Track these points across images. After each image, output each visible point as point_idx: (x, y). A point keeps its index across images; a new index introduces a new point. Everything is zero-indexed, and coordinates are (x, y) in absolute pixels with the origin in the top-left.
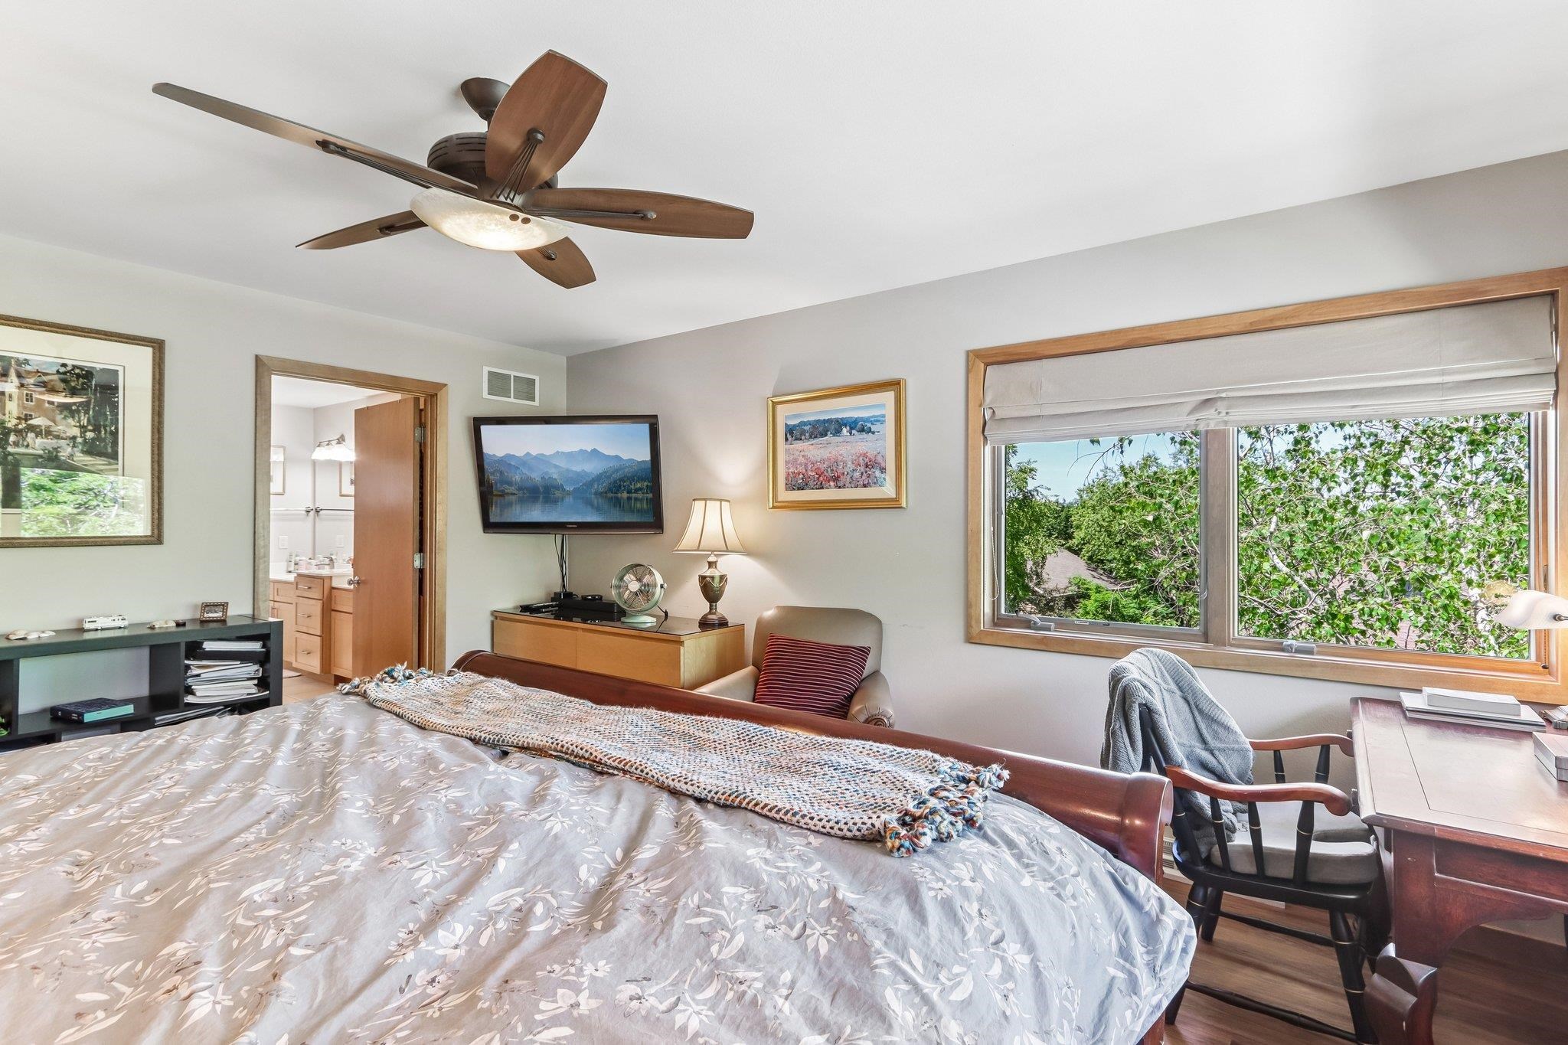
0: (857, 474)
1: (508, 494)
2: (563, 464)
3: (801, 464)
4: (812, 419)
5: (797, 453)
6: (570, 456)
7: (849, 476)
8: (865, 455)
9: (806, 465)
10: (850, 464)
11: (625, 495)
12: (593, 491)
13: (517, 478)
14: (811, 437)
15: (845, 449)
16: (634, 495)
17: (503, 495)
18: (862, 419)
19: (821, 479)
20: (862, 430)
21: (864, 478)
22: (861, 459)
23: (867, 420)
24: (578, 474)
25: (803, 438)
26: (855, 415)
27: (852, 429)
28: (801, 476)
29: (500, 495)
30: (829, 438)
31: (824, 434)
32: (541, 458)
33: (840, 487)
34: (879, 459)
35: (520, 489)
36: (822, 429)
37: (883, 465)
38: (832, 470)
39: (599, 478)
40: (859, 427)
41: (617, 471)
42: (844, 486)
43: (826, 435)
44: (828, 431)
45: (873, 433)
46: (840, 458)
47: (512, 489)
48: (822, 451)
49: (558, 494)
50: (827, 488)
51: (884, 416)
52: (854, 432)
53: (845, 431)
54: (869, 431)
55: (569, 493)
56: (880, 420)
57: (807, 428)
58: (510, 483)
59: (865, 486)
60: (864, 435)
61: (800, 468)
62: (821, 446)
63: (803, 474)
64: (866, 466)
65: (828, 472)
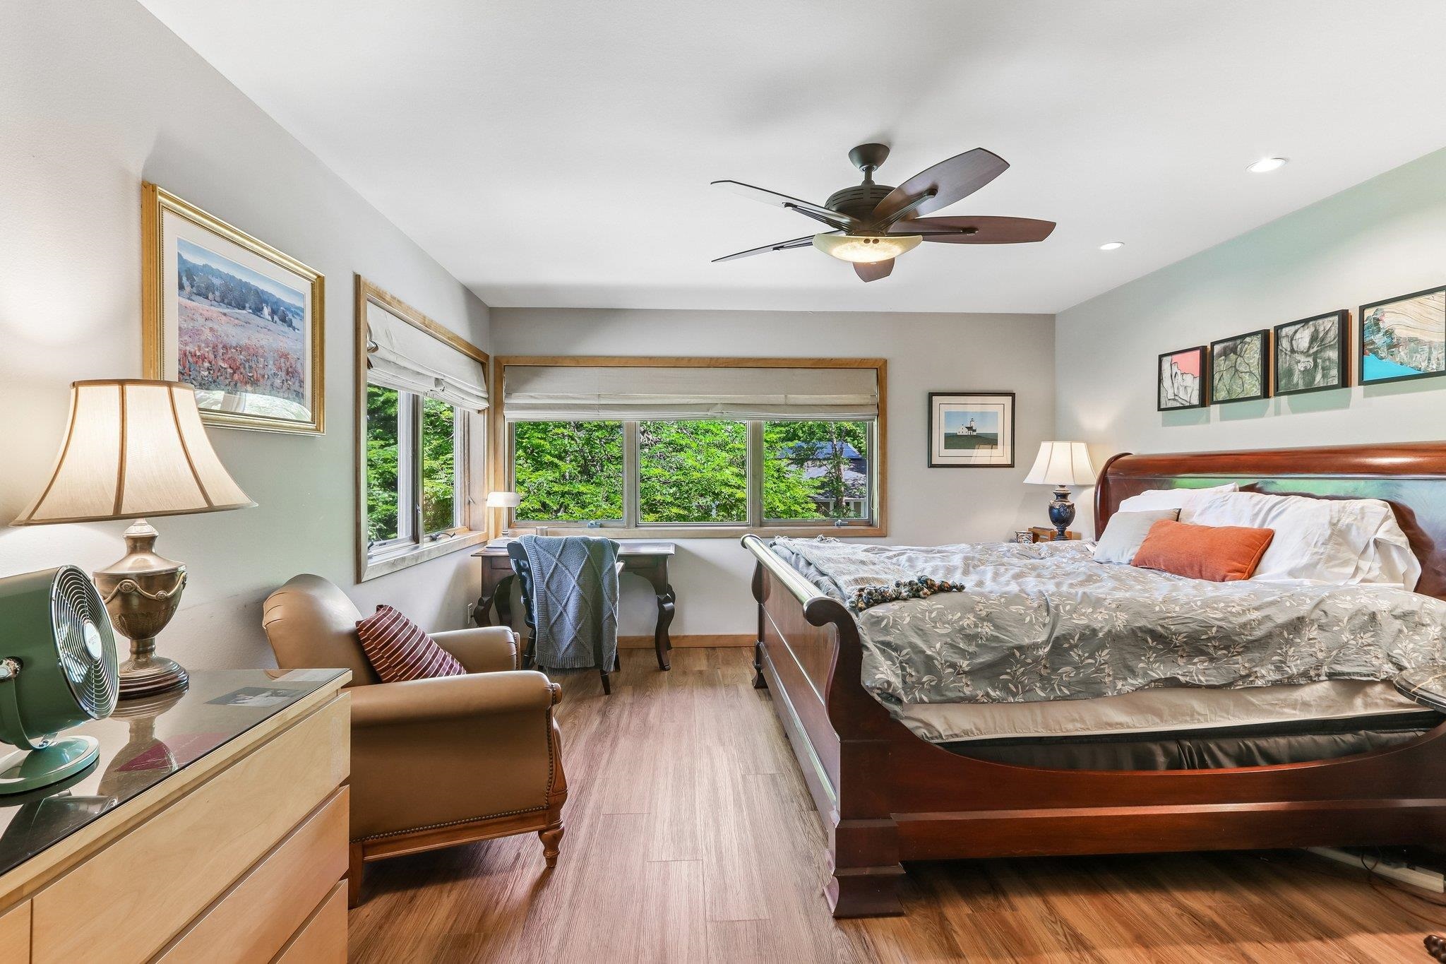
0: (278, 383)
3: (207, 343)
4: (221, 269)
5: (201, 320)
7: (269, 381)
8: (286, 356)
9: (215, 348)
10: (270, 363)
14: (223, 301)
15: (263, 340)
18: (282, 302)
19: (235, 377)
20: (283, 320)
21: (285, 389)
22: (282, 360)
23: (288, 308)
25: (210, 297)
26: (275, 293)
27: (273, 312)
28: (206, 364)
30: (246, 314)
31: (241, 305)
33: (258, 395)
34: (298, 367)
37: (301, 375)
38: (248, 367)
40: (280, 313)
43: (244, 309)
44: (246, 302)
45: (294, 329)
46: (260, 352)
48: (239, 331)
51: (301, 311)
52: (275, 317)
53: (266, 312)
54: (290, 325)
56: (299, 312)
57: (215, 282)
60: (285, 328)
61: (207, 351)
62: (236, 321)
63: (210, 363)
64: (288, 373)
65: (245, 368)
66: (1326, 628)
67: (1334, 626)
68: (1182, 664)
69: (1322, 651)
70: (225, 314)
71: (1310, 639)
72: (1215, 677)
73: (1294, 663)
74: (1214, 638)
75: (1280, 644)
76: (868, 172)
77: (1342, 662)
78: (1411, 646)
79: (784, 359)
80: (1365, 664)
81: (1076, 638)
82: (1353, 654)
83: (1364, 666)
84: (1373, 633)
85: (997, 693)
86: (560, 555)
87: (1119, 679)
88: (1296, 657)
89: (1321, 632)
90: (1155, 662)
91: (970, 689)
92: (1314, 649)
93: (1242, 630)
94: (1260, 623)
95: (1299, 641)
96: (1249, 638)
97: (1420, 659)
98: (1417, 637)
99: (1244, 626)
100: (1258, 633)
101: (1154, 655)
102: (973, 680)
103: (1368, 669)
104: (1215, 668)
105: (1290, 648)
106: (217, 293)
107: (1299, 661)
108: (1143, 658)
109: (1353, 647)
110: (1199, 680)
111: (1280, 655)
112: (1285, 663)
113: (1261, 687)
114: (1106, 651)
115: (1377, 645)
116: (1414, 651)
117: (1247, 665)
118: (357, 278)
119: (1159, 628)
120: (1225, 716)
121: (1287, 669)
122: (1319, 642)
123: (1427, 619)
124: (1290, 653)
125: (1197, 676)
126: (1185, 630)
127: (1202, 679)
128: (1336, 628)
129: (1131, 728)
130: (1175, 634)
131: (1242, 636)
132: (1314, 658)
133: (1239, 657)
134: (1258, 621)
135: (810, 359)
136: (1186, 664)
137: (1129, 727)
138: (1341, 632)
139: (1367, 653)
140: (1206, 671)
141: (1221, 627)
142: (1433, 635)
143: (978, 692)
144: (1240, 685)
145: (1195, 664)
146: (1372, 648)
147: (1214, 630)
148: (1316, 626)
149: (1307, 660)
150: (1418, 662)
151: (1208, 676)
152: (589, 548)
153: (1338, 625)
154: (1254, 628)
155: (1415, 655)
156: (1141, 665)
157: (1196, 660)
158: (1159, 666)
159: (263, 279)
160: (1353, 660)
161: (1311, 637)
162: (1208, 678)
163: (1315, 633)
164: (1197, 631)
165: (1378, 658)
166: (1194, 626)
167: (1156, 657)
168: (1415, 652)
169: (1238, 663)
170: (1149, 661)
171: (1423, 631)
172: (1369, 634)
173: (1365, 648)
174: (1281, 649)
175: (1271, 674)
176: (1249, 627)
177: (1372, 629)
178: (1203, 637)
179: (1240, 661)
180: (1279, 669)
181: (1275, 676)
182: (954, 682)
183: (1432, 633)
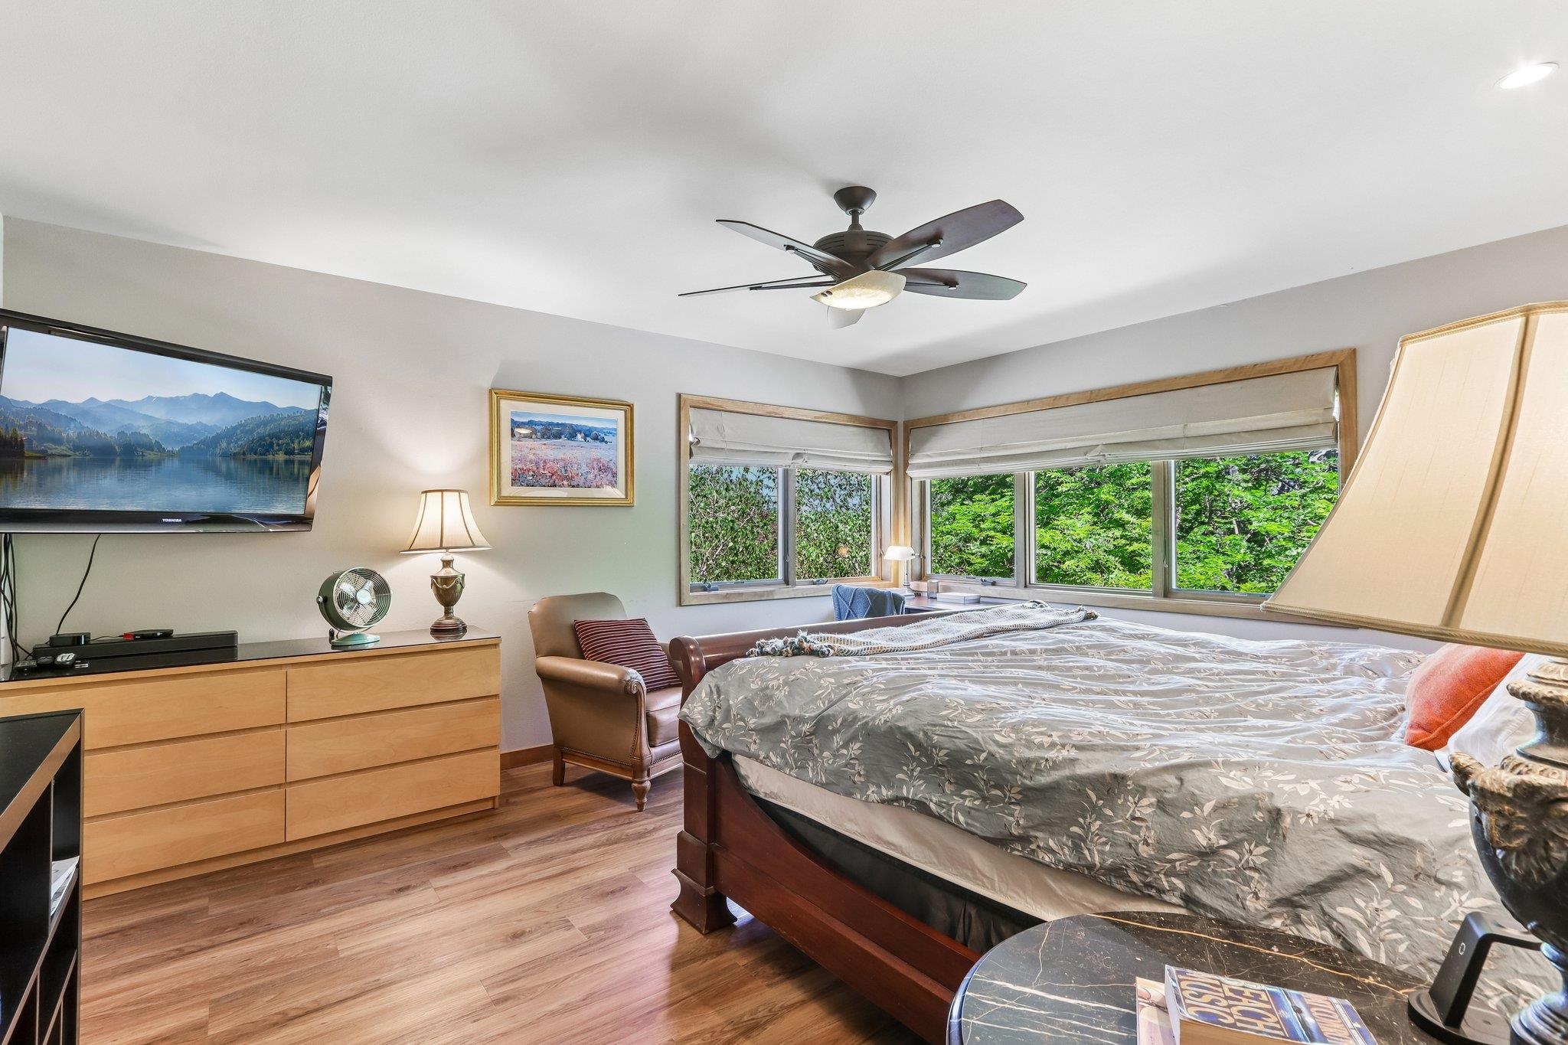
0: (591, 476)
1: (52, 455)
2: (160, 414)
3: (531, 462)
4: (544, 420)
5: (527, 451)
6: (175, 403)
7: (583, 477)
8: (599, 460)
9: (537, 463)
10: (584, 467)
11: (281, 457)
12: (218, 451)
13: (72, 433)
14: (543, 437)
15: (577, 454)
16: (297, 458)
17: (43, 456)
18: (596, 429)
19: (554, 477)
20: (596, 438)
21: (597, 480)
22: (595, 463)
23: (601, 430)
24: (190, 428)
25: (534, 436)
26: (590, 424)
27: (586, 436)
28: (531, 473)
29: (40, 458)
30: (563, 440)
31: (558, 436)
32: (112, 406)
33: (573, 486)
34: (611, 465)
35: (76, 448)
36: (551, 432)
37: (614, 470)
38: (566, 470)
39: (229, 434)
40: (594, 436)
41: (265, 423)
42: (578, 486)
43: (560, 438)
44: (562, 434)
45: (606, 442)
46: (575, 461)
47: (61, 449)
48: (556, 452)
49: (150, 456)
50: (560, 486)
51: (616, 430)
52: (588, 439)
53: (579, 437)
54: (603, 440)
55: (171, 455)
56: (613, 432)
57: (538, 428)
58: (58, 441)
59: (598, 487)
60: (598, 443)
61: (529, 466)
62: (554, 447)
63: (534, 472)
64: (600, 470)
65: (561, 472)
66: (1169, 809)
67: (1185, 810)
68: (949, 792)
69: (1148, 844)
70: (545, 444)
71: (1134, 818)
72: (981, 823)
73: (1099, 848)
74: (981, 767)
75: (1084, 809)
76: (855, 215)
77: (1206, 883)
78: (1393, 914)
79: (1184, 377)
80: (1233, 898)
81: (839, 722)
82: (1228, 876)
83: (1232, 903)
84: (1267, 849)
85: (779, 760)
86: (852, 603)
87: (873, 784)
88: (1104, 839)
89: (1158, 811)
90: (919, 778)
91: (756, 747)
92: (1136, 837)
93: (1020, 769)
94: (1056, 766)
95: (1110, 813)
96: (1027, 782)
97: (1402, 948)
98: (1415, 902)
99: (1026, 763)
100: (1043, 780)
101: (919, 769)
102: (762, 740)
103: (1232, 908)
104: (988, 813)
105: (1096, 820)
106: (539, 434)
107: (1107, 848)
108: (905, 768)
109: (1231, 863)
110: (957, 819)
111: (1081, 826)
112: (1085, 842)
113: (1047, 866)
114: (858, 745)
115: (1266, 873)
116: (1394, 926)
117: (1021, 822)
118: (679, 396)
119: (921, 735)
120: (1021, 893)
121: (1086, 852)
122: (1147, 827)
123: (1459, 873)
124: (1093, 829)
125: (956, 813)
126: (946, 746)
127: (961, 818)
128: (1186, 815)
129: (906, 855)
130: (935, 748)
131: (1018, 777)
132: (1132, 852)
133: (1018, 808)
134: (1054, 762)
135: (1215, 371)
136: (953, 794)
137: (903, 853)
138: (1194, 823)
139: (1247, 881)
140: (972, 812)
141: (993, 755)
142: (1456, 911)
143: (761, 753)
144: (1018, 850)
145: (964, 797)
146: (1256, 875)
147: (983, 756)
148: (1153, 800)
149: (1120, 850)
150: (1395, 953)
151: (973, 819)
152: (871, 599)
153: (1192, 811)
154: (1041, 770)
155: (1397, 936)
156: (900, 776)
157: (966, 792)
158: (921, 785)
159: (580, 418)
160: (1224, 887)
161: (1138, 815)
162: (969, 821)
163: (1150, 810)
164: (960, 751)
165: (1258, 898)
166: (961, 744)
167: (920, 772)
168: (1396, 929)
169: (1013, 816)
170: (912, 775)
171: (1437, 894)
172: (1262, 849)
173: (1248, 872)
174: (1085, 818)
175: (1066, 851)
176: (1034, 766)
177: (1269, 841)
178: (969, 762)
179: (1016, 813)
180: (1076, 848)
181: (1067, 856)
182: (744, 735)
183: (1455, 905)
